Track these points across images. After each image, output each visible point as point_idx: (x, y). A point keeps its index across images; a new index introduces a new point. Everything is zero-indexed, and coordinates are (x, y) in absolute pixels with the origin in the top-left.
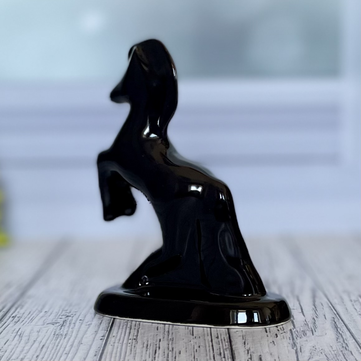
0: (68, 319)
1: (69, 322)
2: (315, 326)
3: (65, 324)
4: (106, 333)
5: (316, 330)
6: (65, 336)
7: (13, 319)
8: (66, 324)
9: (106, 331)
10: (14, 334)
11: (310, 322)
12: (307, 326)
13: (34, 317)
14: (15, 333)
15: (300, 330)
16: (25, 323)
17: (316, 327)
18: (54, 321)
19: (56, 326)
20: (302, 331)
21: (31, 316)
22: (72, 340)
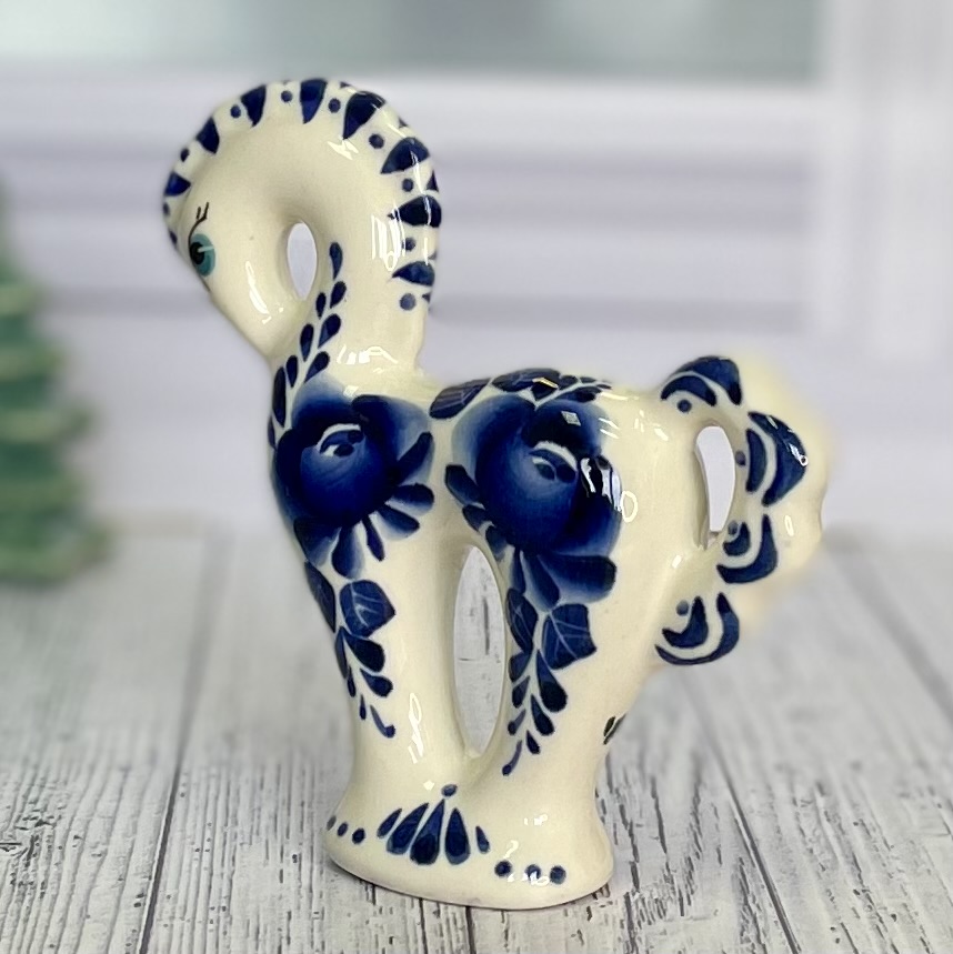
11: (680, 871)
15: (651, 896)
20: (656, 900)
22: (60, 903)
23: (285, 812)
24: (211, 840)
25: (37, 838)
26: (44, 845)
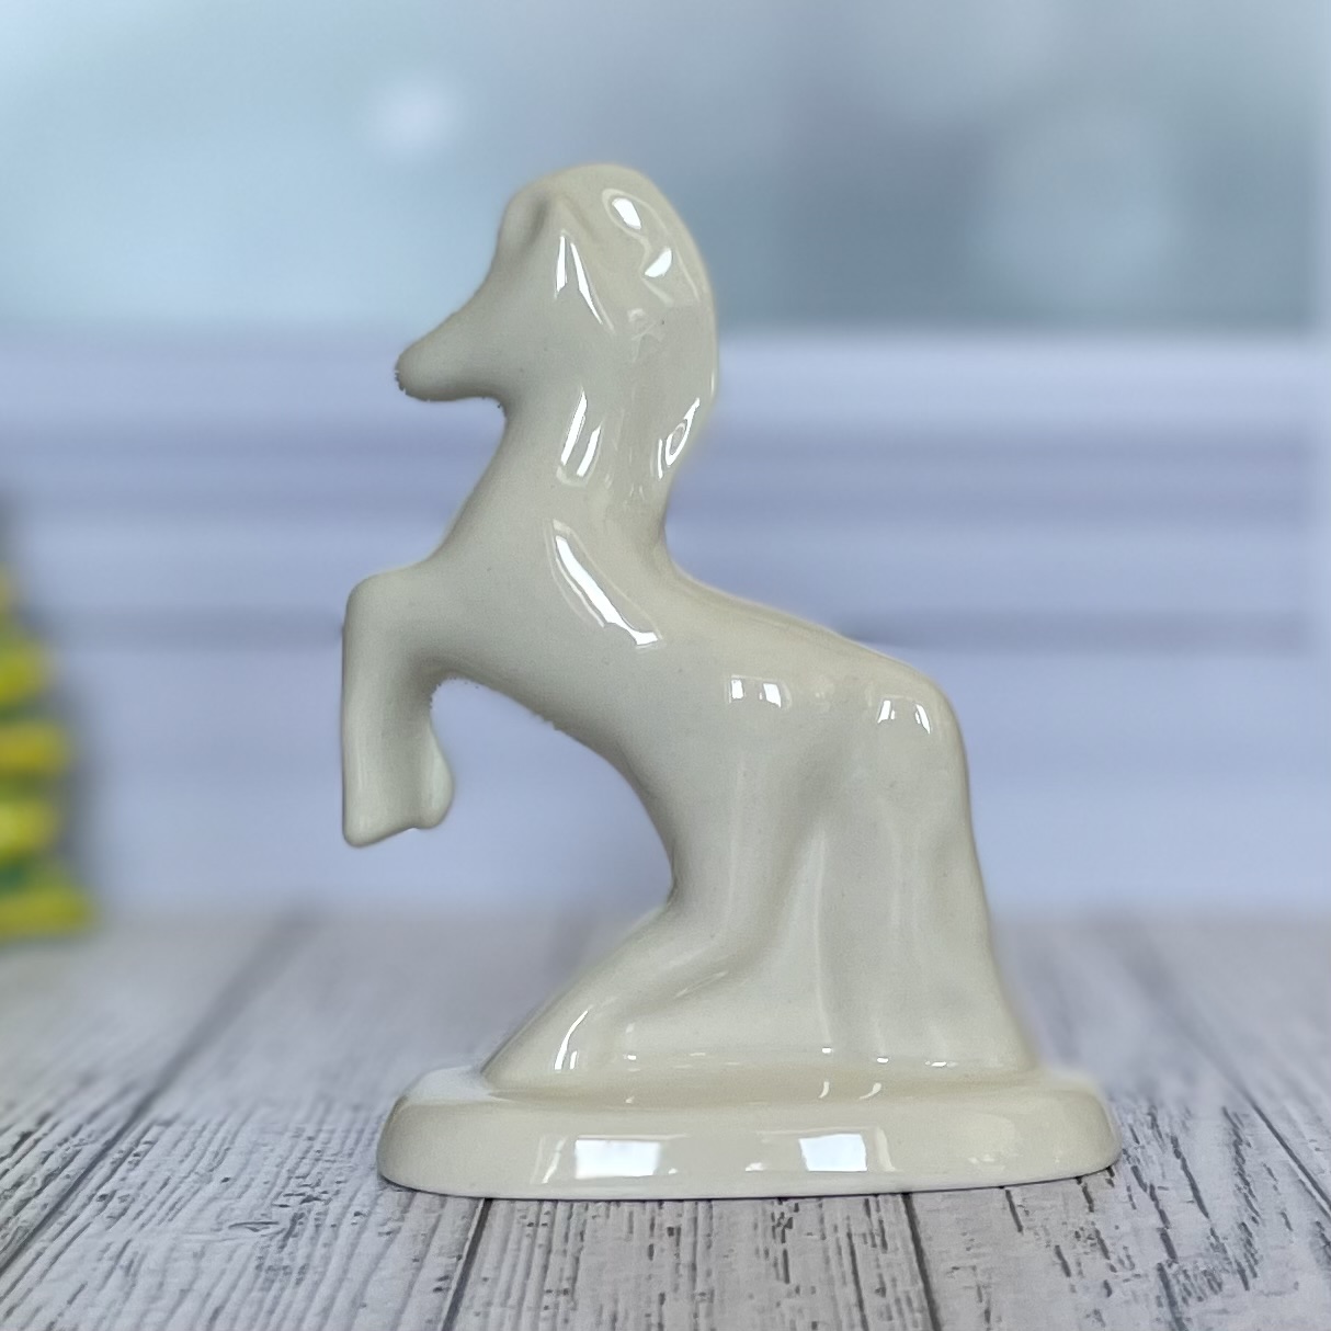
0: (309, 1211)
1: (316, 1219)
2: (1252, 1255)
3: (298, 1227)
4: (456, 1265)
5: (1257, 1269)
6: (299, 1273)
7: (101, 1204)
8: (304, 1230)
9: (455, 1259)
10: (106, 1265)
12: (1221, 1255)
13: (180, 1199)
14: (111, 1259)
16: (150, 1220)
17: (1257, 1257)
18: (257, 1216)
19: (263, 1236)
21: (168, 1197)
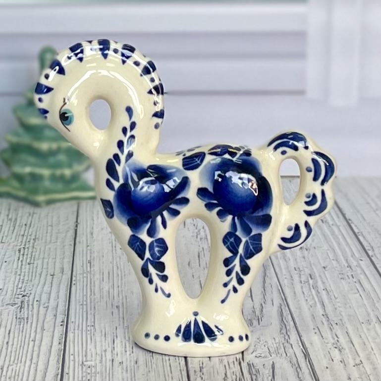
23: (112, 290)
24: (86, 301)
25: (23, 301)
26: (26, 304)
